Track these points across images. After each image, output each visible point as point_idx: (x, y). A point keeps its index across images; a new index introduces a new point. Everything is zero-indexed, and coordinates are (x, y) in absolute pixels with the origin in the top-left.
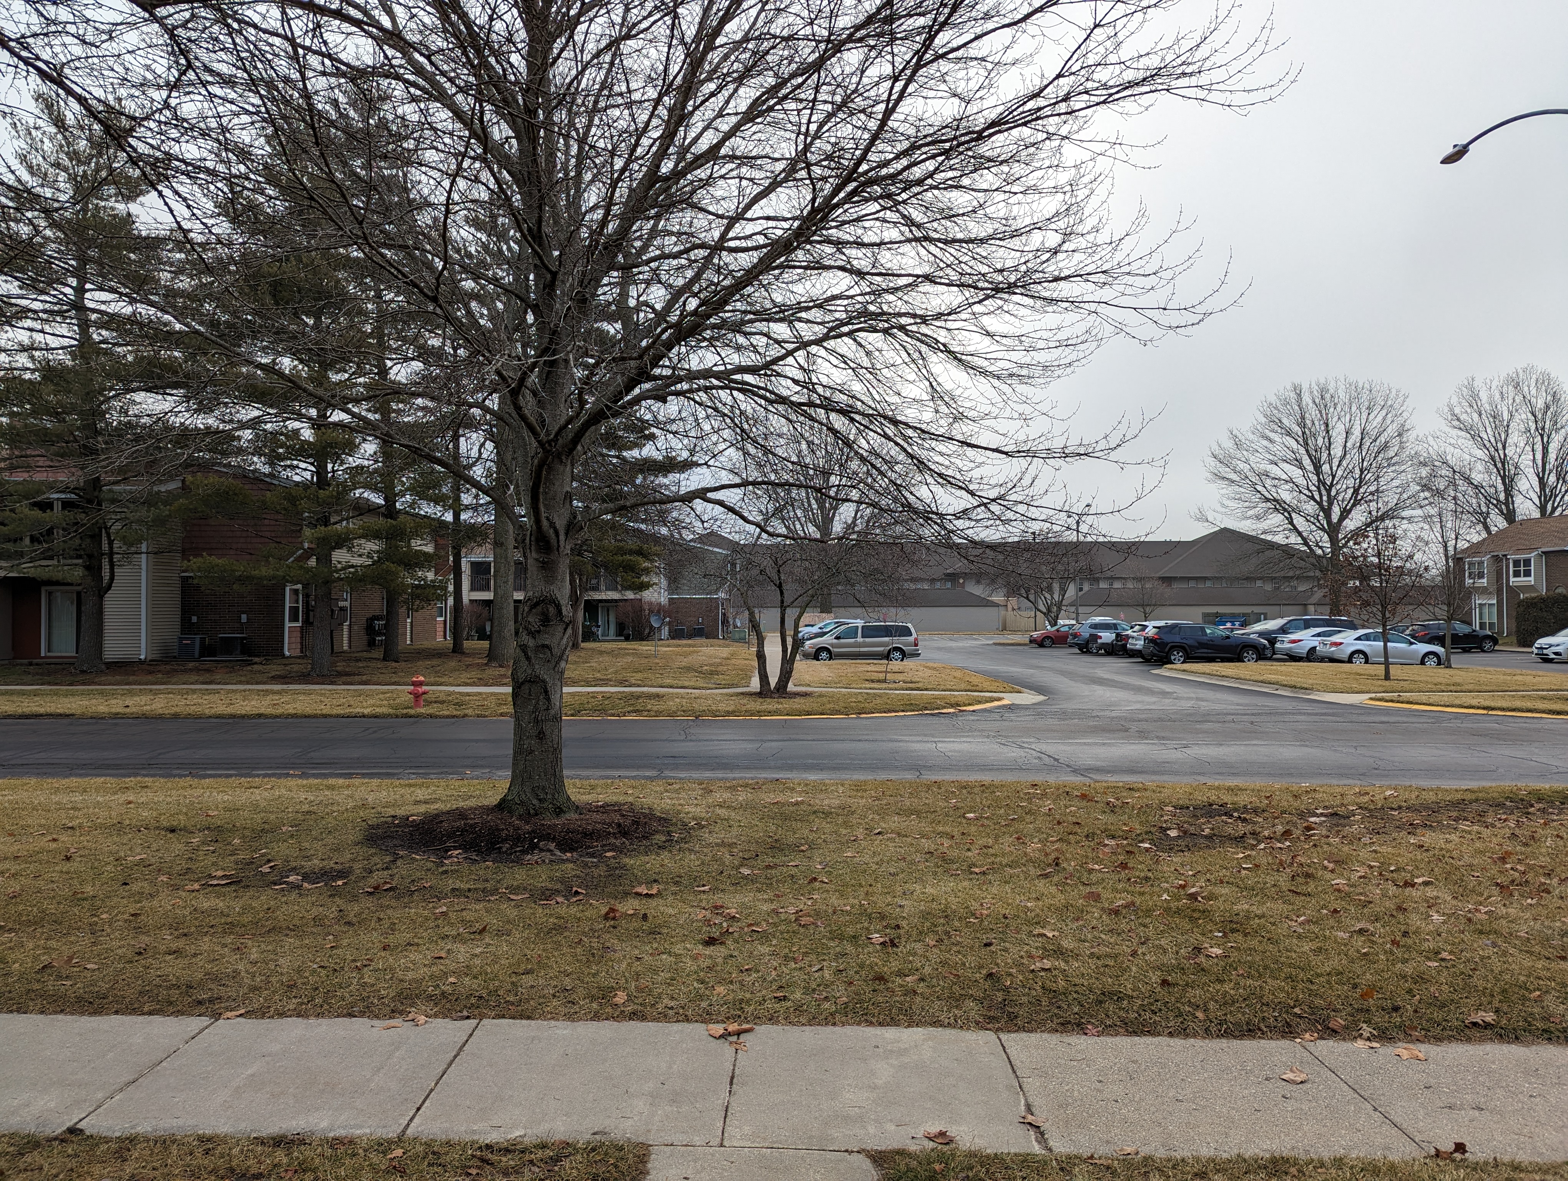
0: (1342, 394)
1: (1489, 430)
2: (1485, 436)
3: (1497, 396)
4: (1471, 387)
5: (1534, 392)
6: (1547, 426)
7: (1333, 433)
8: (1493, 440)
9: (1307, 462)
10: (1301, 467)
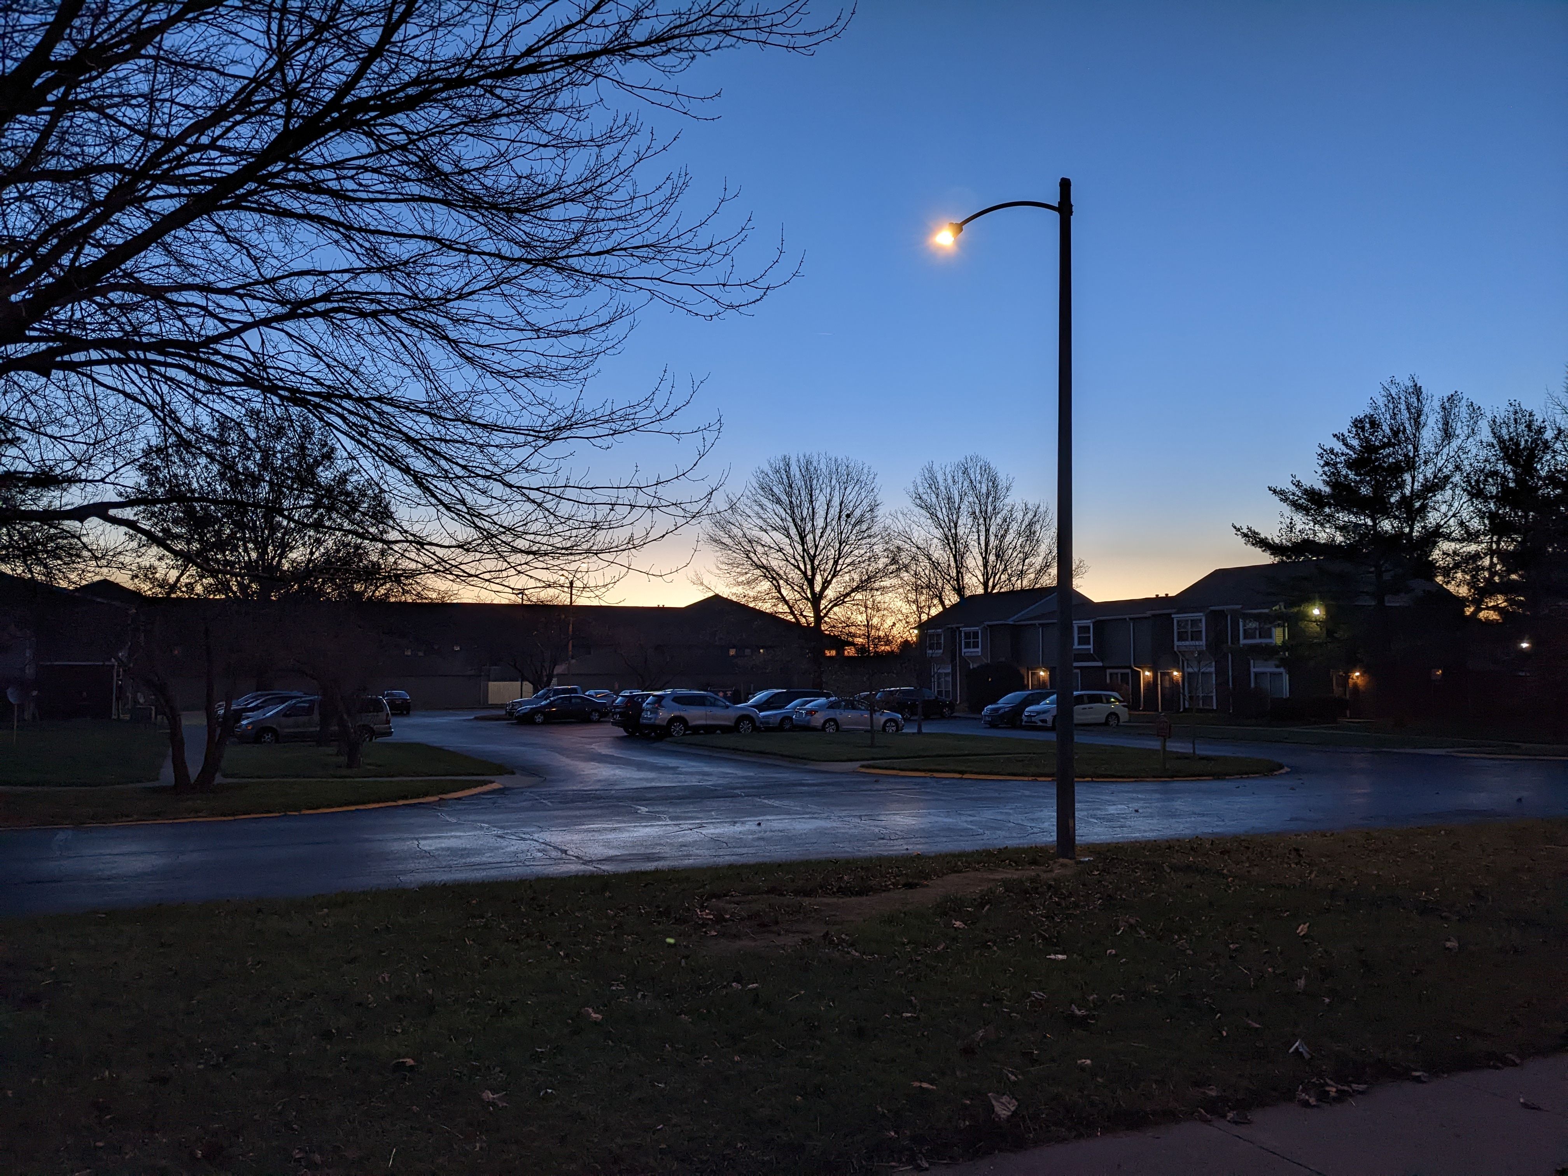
0: (823, 466)
1: (944, 510)
2: (941, 517)
3: (950, 481)
4: (930, 470)
5: (979, 478)
6: (989, 511)
7: (817, 505)
8: (947, 521)
9: (793, 531)
10: (788, 536)
